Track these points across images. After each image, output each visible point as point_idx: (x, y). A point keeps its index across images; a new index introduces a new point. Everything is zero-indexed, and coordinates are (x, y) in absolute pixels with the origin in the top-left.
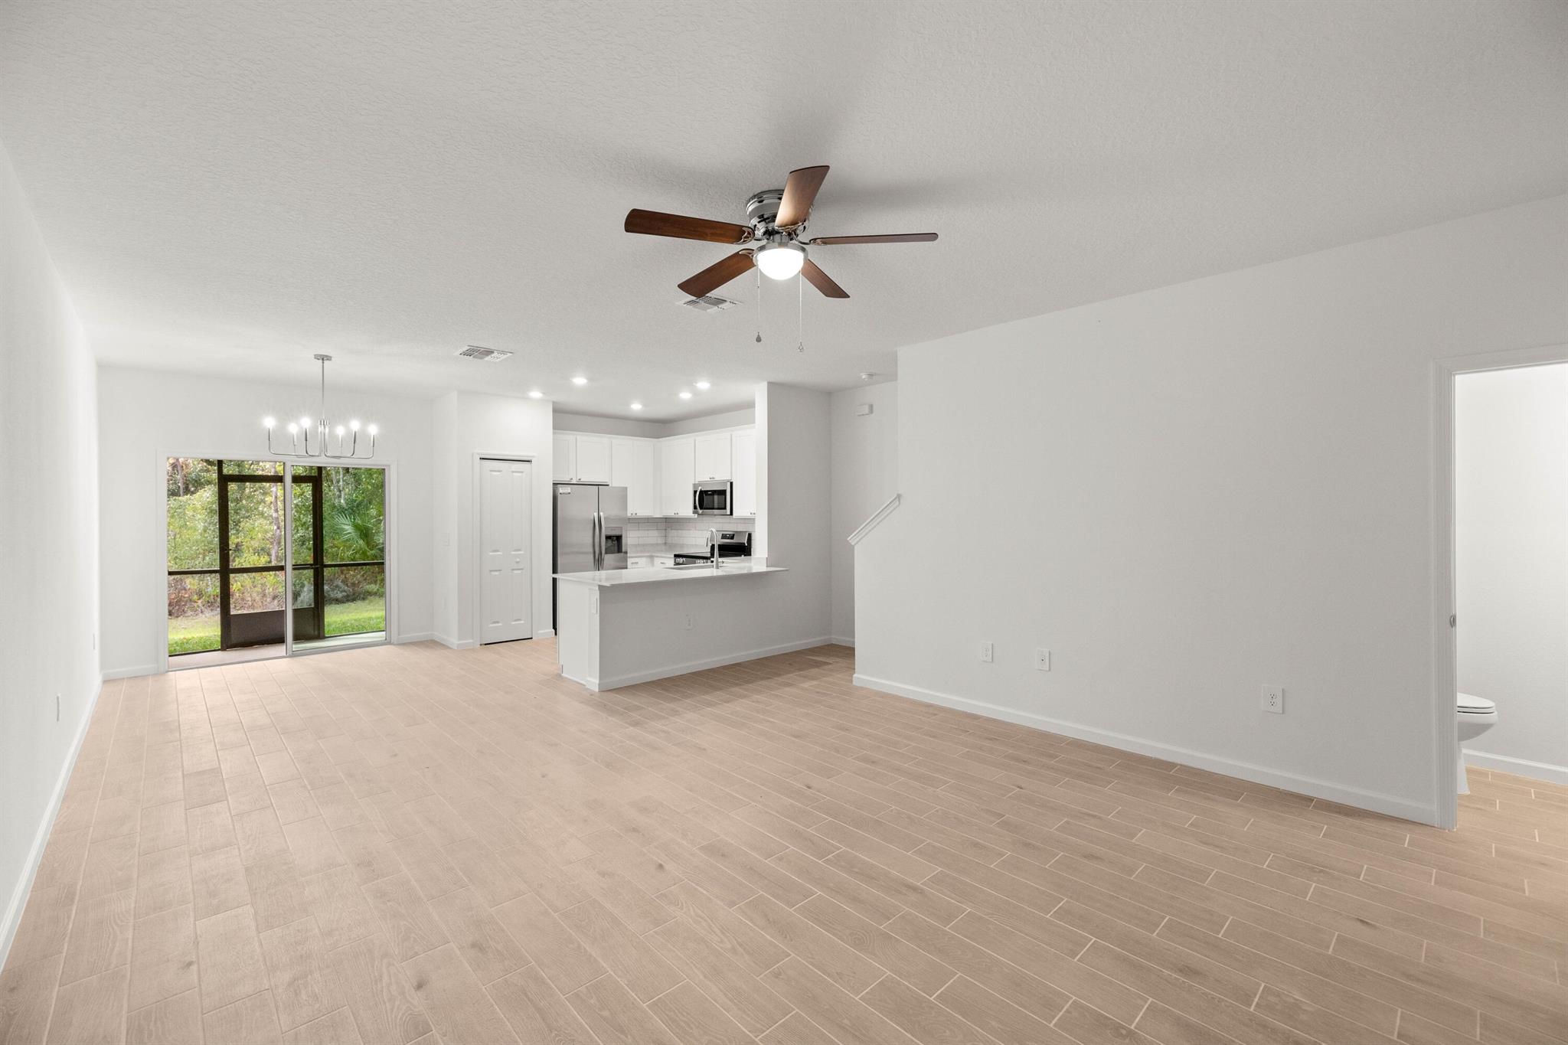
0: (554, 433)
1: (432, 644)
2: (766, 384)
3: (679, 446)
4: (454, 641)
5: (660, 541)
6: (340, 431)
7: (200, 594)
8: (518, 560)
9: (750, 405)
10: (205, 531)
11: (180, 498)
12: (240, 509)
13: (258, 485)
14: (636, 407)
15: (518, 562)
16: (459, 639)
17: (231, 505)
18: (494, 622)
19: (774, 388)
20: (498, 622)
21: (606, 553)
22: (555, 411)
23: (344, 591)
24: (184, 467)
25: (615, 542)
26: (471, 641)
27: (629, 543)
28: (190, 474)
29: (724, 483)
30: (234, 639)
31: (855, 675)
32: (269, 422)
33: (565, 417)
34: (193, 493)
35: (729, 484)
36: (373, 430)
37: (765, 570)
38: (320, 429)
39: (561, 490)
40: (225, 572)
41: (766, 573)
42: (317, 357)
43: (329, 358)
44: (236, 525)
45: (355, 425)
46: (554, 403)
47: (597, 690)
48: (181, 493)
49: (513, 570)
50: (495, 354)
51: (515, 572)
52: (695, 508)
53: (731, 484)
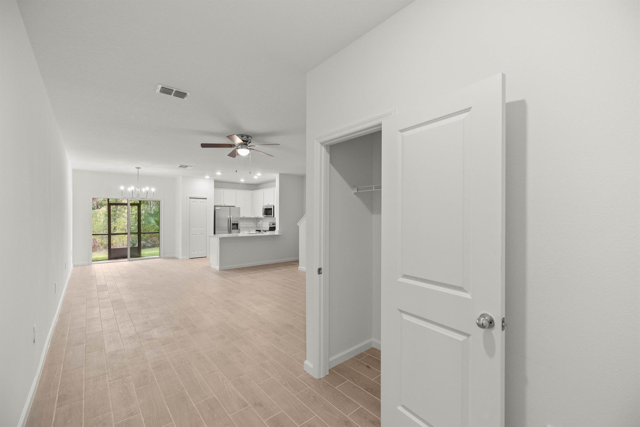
0: (214, 189)
1: (174, 258)
2: (279, 174)
3: (259, 193)
4: (180, 257)
5: (255, 226)
6: (144, 190)
7: (102, 244)
8: (202, 231)
9: (274, 181)
10: (104, 222)
11: (95, 210)
12: (116, 215)
13: (122, 206)
14: (242, 180)
15: (202, 232)
16: (182, 257)
17: (112, 213)
18: (193, 251)
19: (281, 175)
20: (195, 251)
21: (232, 229)
22: (215, 181)
23: (151, 244)
24: (97, 199)
25: (236, 226)
26: (186, 257)
27: (241, 226)
28: (99, 201)
29: (272, 205)
30: (112, 257)
31: (299, 267)
32: (122, 188)
33: (219, 184)
34: (100, 208)
35: (273, 206)
36: (153, 190)
37: (278, 234)
38: (137, 189)
39: (217, 208)
40: (110, 234)
41: (278, 235)
42: (136, 168)
43: (140, 168)
44: (115, 220)
45: (147, 189)
46: (214, 179)
47: (218, 270)
48: (96, 208)
49: (200, 234)
50: (189, 167)
51: (201, 235)
52: (263, 214)
53: (274, 206)
